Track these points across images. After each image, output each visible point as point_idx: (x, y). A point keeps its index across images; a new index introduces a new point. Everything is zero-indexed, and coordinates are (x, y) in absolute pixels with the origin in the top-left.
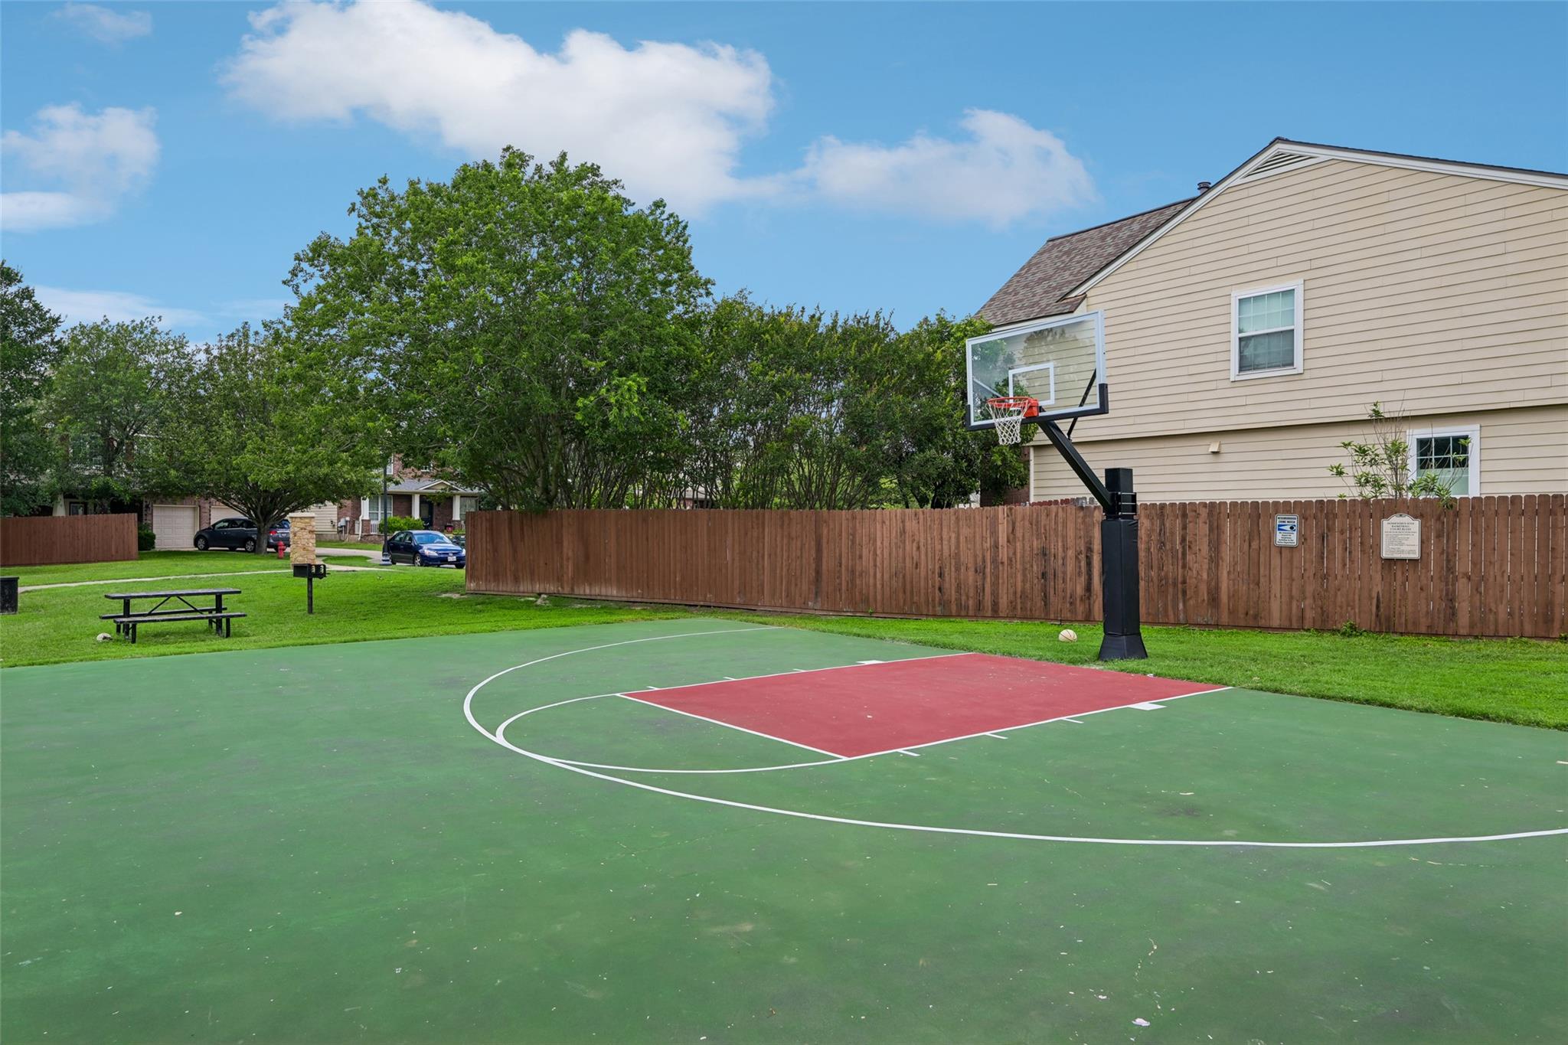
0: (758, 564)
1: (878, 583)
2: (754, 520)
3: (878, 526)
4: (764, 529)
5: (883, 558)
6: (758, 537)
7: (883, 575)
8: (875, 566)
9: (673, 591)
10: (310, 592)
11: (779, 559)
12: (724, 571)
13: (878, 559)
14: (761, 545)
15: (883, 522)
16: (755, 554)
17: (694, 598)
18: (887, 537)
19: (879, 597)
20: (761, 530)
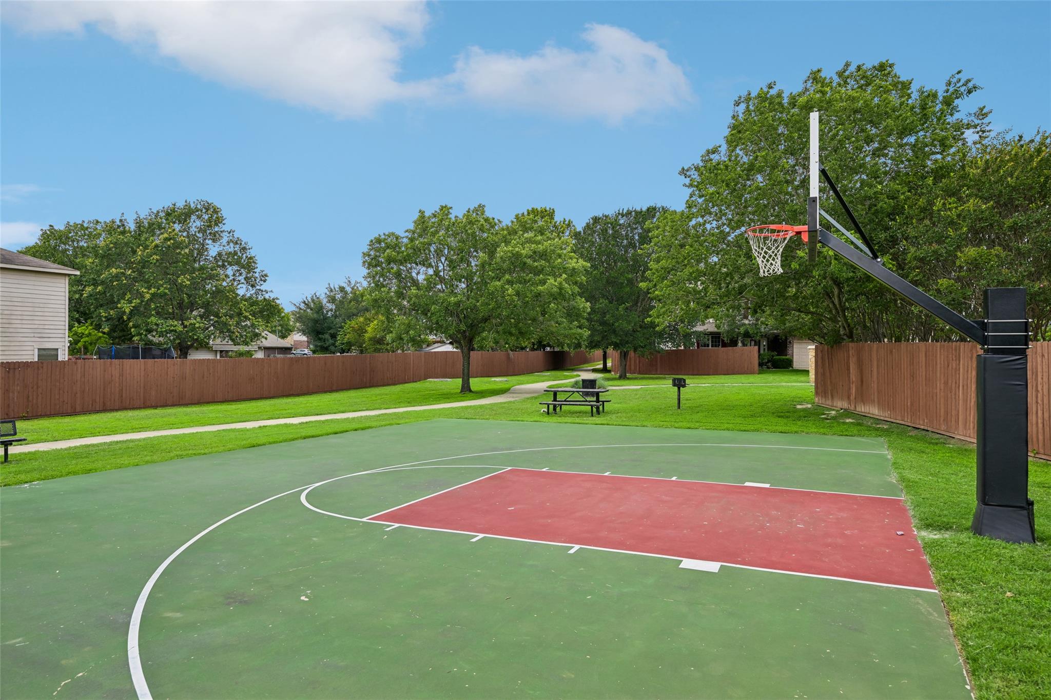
0: (955, 394)
1: (1040, 421)
2: (954, 352)
3: (1039, 359)
4: (959, 362)
5: (1043, 394)
6: (956, 368)
7: (1043, 413)
8: (1037, 402)
9: (906, 414)
10: (679, 395)
11: (969, 390)
12: (935, 398)
13: (1039, 395)
14: (958, 376)
15: (1043, 356)
16: (954, 386)
17: (918, 422)
18: (1046, 372)
19: (1041, 437)
20: (958, 362)
